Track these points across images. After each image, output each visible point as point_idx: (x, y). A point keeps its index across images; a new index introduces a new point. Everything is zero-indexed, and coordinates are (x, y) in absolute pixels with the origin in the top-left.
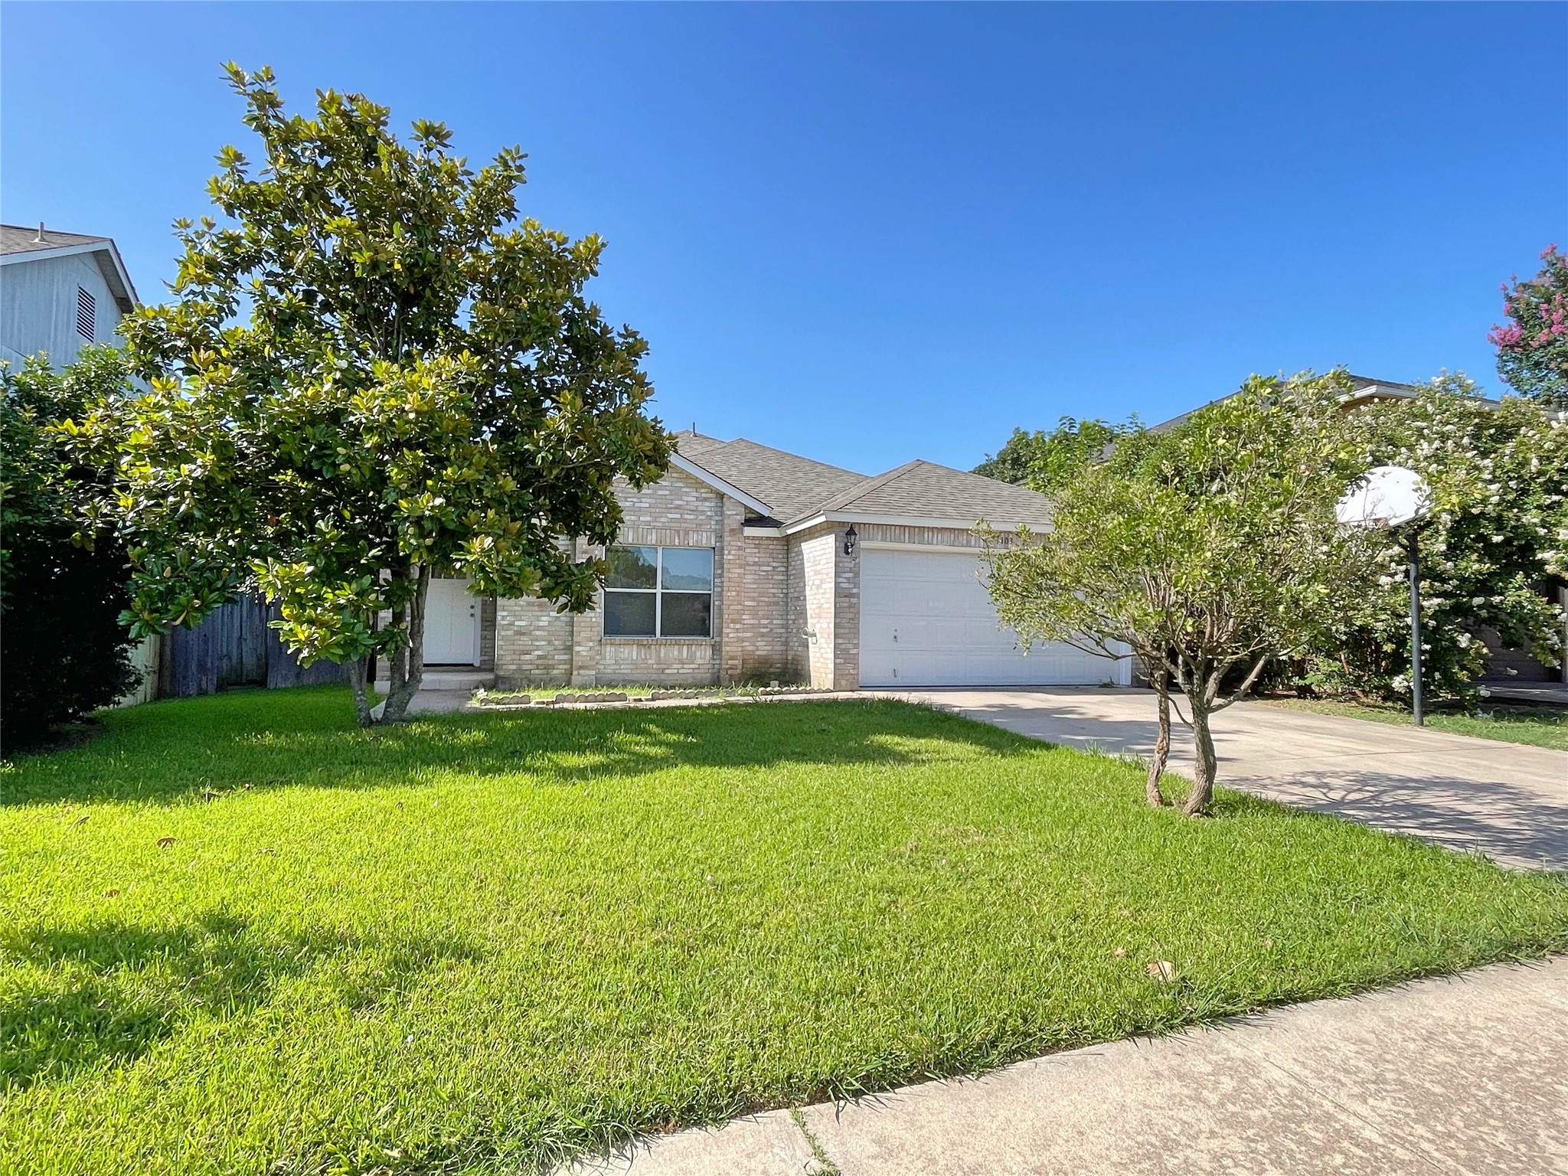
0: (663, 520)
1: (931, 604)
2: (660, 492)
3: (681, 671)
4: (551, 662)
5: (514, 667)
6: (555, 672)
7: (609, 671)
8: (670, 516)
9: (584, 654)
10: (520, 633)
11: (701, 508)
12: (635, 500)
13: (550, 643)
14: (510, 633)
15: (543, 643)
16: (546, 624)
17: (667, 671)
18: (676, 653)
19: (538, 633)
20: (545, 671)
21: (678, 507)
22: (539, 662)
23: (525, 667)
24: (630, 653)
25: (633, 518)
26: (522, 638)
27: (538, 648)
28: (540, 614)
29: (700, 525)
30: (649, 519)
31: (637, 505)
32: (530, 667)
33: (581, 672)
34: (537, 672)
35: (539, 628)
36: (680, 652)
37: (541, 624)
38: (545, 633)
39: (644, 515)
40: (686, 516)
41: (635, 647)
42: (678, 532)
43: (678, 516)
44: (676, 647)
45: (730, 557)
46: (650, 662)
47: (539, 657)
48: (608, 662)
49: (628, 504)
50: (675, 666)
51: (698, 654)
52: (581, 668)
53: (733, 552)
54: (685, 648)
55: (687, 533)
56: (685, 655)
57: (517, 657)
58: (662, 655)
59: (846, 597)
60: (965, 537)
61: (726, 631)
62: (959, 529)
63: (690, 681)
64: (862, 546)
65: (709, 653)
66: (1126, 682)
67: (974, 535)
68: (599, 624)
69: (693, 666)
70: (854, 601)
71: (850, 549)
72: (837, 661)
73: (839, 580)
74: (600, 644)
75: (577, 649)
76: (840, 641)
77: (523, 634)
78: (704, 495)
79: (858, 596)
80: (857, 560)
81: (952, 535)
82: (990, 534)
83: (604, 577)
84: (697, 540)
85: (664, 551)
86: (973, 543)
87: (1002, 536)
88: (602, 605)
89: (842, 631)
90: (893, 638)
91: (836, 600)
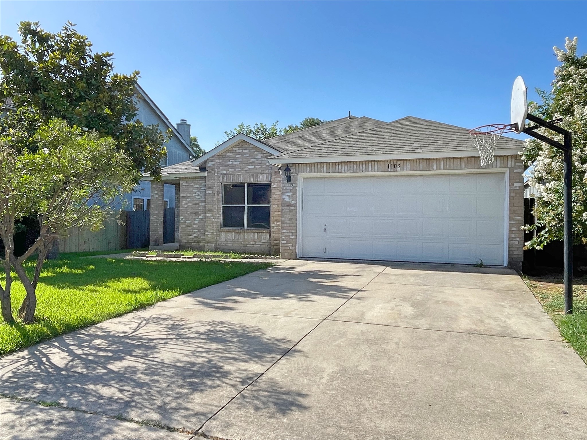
0: (246, 169)
1: (348, 209)
2: (245, 156)
3: (255, 246)
4: (199, 239)
5: (186, 241)
6: (201, 244)
7: (223, 245)
8: (249, 167)
9: (209, 236)
10: (188, 226)
11: (263, 162)
12: (233, 161)
13: (199, 230)
14: (184, 226)
15: (197, 231)
16: (197, 222)
17: (248, 246)
18: (252, 236)
19: (194, 226)
20: (197, 244)
21: (253, 162)
22: (195, 239)
23: (190, 241)
24: (232, 236)
25: (233, 170)
26: (189, 228)
27: (195, 233)
28: (195, 217)
29: (263, 170)
30: (239, 169)
31: (234, 163)
32: (192, 241)
33: (208, 244)
34: (195, 244)
35: (195, 224)
36: (254, 236)
37: (196, 222)
38: (197, 226)
39: (237, 168)
40: (257, 167)
41: (234, 233)
42: (253, 175)
43: (253, 167)
44: (252, 234)
45: (274, 186)
46: (241, 241)
47: (196, 237)
48: (223, 240)
49: (230, 163)
50: (251, 243)
51: (262, 238)
52: (208, 243)
53: (276, 184)
54: (256, 234)
55: (257, 176)
56: (256, 237)
57: (187, 237)
58: (246, 237)
59: (287, 206)
60: (364, 166)
61: (272, 225)
62: (359, 162)
63: (259, 251)
64: (300, 176)
65: (268, 237)
66: (505, 264)
67: (370, 164)
68: (217, 222)
69: (260, 243)
70: (293, 208)
71: (289, 179)
72: (283, 242)
73: (284, 197)
74: (219, 231)
75: (207, 233)
76: (284, 231)
77: (189, 226)
78: (265, 155)
79: (295, 205)
80: (294, 185)
81: (355, 166)
82: (382, 163)
83: (222, 200)
84: (262, 179)
85: (249, 185)
86: (370, 169)
87: (392, 163)
88: (221, 213)
89: (285, 225)
90: (323, 230)
91: (283, 208)
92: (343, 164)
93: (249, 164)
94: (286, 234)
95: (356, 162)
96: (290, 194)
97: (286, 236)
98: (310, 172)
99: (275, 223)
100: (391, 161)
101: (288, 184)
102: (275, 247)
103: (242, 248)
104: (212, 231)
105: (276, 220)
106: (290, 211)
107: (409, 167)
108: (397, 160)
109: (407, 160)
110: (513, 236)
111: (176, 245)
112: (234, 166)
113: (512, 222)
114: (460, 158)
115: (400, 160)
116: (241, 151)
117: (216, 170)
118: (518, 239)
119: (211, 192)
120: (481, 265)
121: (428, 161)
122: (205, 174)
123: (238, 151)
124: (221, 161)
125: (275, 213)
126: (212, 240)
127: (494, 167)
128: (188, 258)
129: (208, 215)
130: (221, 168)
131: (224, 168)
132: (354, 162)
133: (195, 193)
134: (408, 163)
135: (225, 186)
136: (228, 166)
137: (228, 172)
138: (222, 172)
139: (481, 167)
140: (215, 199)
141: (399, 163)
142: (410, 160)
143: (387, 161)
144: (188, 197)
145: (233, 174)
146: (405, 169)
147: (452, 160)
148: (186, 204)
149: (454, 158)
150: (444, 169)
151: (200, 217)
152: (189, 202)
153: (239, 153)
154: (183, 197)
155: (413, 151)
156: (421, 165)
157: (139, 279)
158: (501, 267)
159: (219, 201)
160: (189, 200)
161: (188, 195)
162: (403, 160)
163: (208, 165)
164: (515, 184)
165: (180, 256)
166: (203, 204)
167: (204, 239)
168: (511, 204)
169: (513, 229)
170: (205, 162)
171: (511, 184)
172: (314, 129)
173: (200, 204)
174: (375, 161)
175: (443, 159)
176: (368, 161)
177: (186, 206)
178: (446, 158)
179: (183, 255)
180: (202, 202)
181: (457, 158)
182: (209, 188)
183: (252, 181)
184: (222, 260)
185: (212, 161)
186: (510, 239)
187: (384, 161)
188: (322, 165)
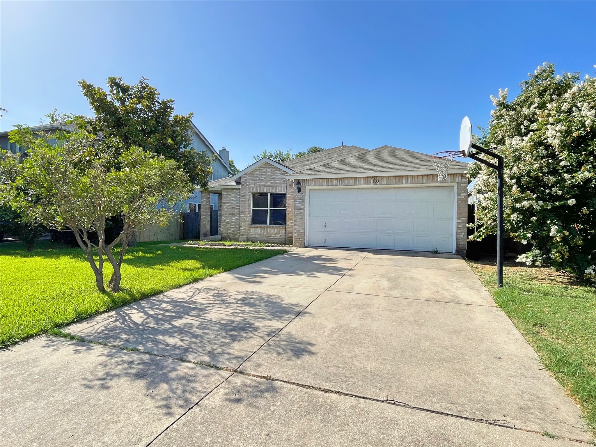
0: (269, 183)
1: (342, 212)
2: (268, 173)
3: (275, 238)
4: (236, 233)
5: (226, 234)
6: (237, 236)
7: (252, 237)
8: (271, 181)
9: (243, 230)
10: (227, 223)
11: (281, 178)
12: (260, 177)
13: (235, 226)
14: (225, 223)
16: (234, 220)
17: (270, 237)
18: (273, 231)
21: (274, 178)
22: (233, 233)
23: (229, 234)
24: (259, 230)
25: (259, 183)
27: (232, 228)
28: (233, 217)
29: (281, 184)
30: (264, 183)
31: (260, 179)
33: (242, 237)
34: (232, 236)
35: (232, 222)
36: (274, 230)
38: (234, 224)
39: (263, 182)
40: (277, 181)
41: (260, 228)
42: (274, 187)
43: (274, 181)
45: (289, 195)
46: (264, 234)
47: (233, 231)
48: (252, 233)
49: (258, 179)
50: (273, 236)
51: (280, 231)
52: (242, 235)
53: (290, 193)
54: (276, 229)
55: (276, 188)
56: (276, 232)
57: (227, 231)
58: (269, 232)
59: (298, 209)
60: (353, 181)
61: (287, 223)
62: (350, 178)
63: (278, 241)
64: (308, 188)
65: (284, 231)
66: (454, 251)
67: (358, 180)
68: (248, 221)
69: (279, 236)
70: (302, 211)
71: (300, 190)
72: (295, 235)
73: (297, 203)
74: (249, 227)
75: (241, 229)
76: (296, 227)
77: (228, 224)
78: (282, 173)
79: (304, 209)
80: (303, 194)
81: (347, 181)
82: (366, 179)
83: (251, 205)
84: (280, 190)
85: (271, 194)
86: (358, 183)
87: (373, 179)
88: (251, 214)
89: (297, 223)
90: (324, 226)
91: (295, 211)
92: (338, 179)
93: (271, 180)
94: (297, 229)
95: (348, 178)
96: (301, 200)
97: (297, 231)
98: (315, 185)
99: (290, 221)
100: (372, 177)
101: (299, 194)
102: (289, 238)
103: (266, 239)
104: (245, 227)
105: (290, 220)
106: (300, 213)
107: (385, 181)
108: (377, 177)
109: (384, 177)
110: (460, 231)
111: (219, 237)
112: (260, 181)
113: (460, 221)
114: (422, 175)
115: (379, 177)
116: (265, 170)
117: (248, 184)
118: (463, 234)
119: (244, 199)
120: (436, 252)
121: (400, 177)
122: (240, 186)
123: (263, 170)
124: (251, 177)
125: (290, 214)
126: (244, 234)
127: (447, 182)
128: (227, 246)
129: (241, 216)
130: (251, 182)
131: (253, 182)
132: (346, 178)
133: (233, 200)
134: (385, 179)
135: (254, 195)
136: (256, 180)
137: (256, 185)
138: (252, 185)
139: (437, 182)
140: (247, 204)
141: (378, 179)
142: (386, 177)
143: (370, 177)
144: (228, 203)
145: (260, 186)
146: (383, 183)
147: (416, 177)
148: (226, 208)
149: (418, 175)
150: (410, 184)
151: (236, 217)
152: (228, 206)
153: (264, 172)
154: (224, 203)
155: (388, 170)
156: (394, 180)
157: (193, 261)
158: (451, 253)
159: (249, 206)
160: (228, 205)
161: (228, 201)
162: (381, 177)
163: (242, 180)
164: (461, 195)
165: (221, 245)
166: (238, 208)
167: (239, 233)
168: (458, 208)
169: (460, 226)
170: (240, 178)
171: (459, 194)
172: (317, 155)
173: (237, 208)
174: (361, 177)
175: (410, 176)
176: (356, 178)
177: (226, 209)
178: (412, 176)
179: (224, 244)
180: (238, 206)
181: (420, 175)
182: (243, 196)
183: (273, 191)
184: (252, 248)
185: (245, 177)
186: (458, 233)
187: (368, 177)
188: (323, 180)
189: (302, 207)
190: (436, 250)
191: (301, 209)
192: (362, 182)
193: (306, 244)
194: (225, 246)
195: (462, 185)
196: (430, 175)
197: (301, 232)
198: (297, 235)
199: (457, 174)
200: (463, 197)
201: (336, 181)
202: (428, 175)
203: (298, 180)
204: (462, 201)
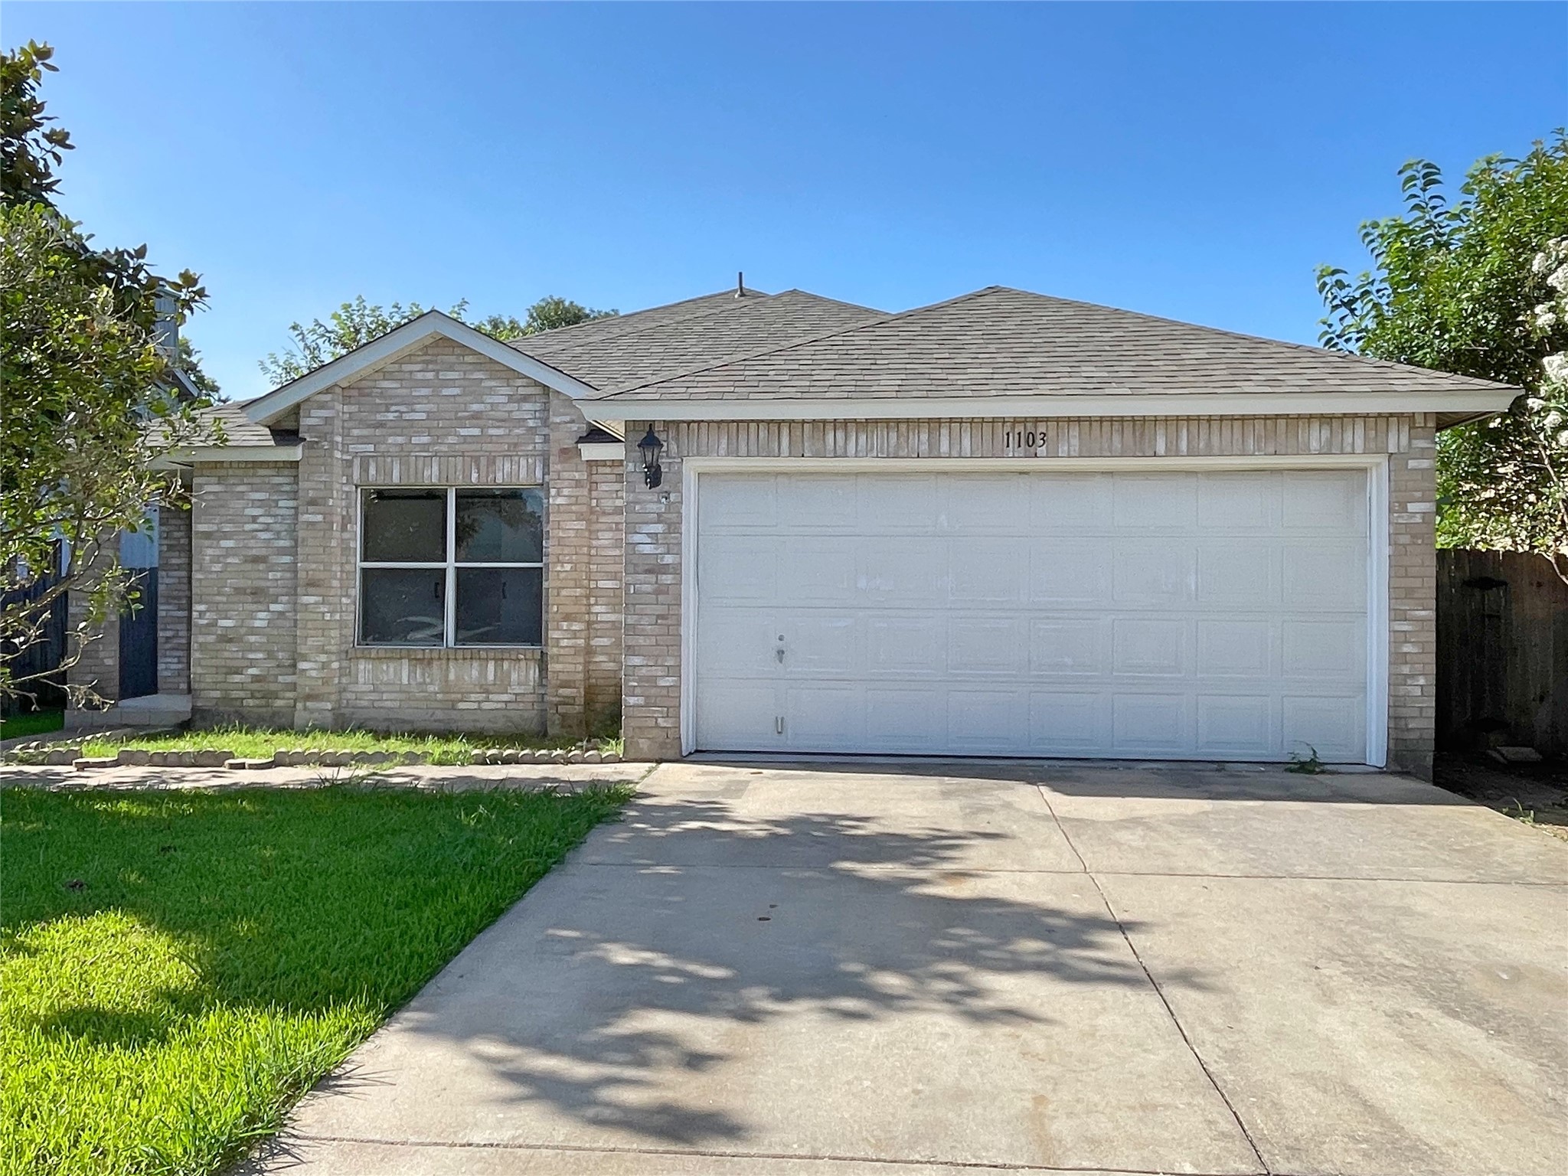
0: (451, 440)
1: (862, 583)
2: (445, 392)
3: (486, 706)
4: (273, 687)
5: (217, 694)
6: (279, 703)
7: (364, 703)
8: (463, 432)
9: (314, 674)
10: (226, 639)
11: (516, 415)
12: (403, 408)
13: (271, 655)
14: (211, 638)
15: (260, 655)
16: (264, 624)
17: (461, 706)
18: (475, 673)
19: (252, 639)
20: (263, 702)
21: (476, 416)
22: (255, 686)
23: (235, 694)
24: (398, 674)
25: (400, 440)
26: (228, 646)
27: (252, 663)
28: (254, 607)
29: (516, 445)
30: (425, 439)
31: (406, 416)
32: (242, 694)
33: (308, 704)
34: (251, 702)
35: (253, 631)
36: (483, 672)
37: (257, 624)
38: (264, 640)
39: (419, 434)
40: (492, 431)
41: (405, 662)
42: (476, 460)
43: (476, 432)
44: (475, 664)
45: (560, 501)
46: (431, 688)
47: (256, 679)
48: (365, 688)
49: (391, 416)
50: (473, 697)
51: (514, 676)
52: (309, 697)
53: (566, 492)
54: (491, 665)
55: (492, 462)
56: (491, 677)
57: (220, 678)
58: (452, 676)
59: (648, 571)
60: (924, 437)
61: (554, 634)
62: (908, 421)
63: (500, 725)
64: (692, 467)
65: (533, 673)
67: (944, 431)
68: (342, 624)
69: (505, 697)
70: (667, 579)
71: (654, 477)
72: (632, 700)
74: (346, 655)
75: (302, 665)
76: (637, 661)
77: (230, 641)
78: (521, 391)
79: (676, 570)
81: (893, 435)
82: (987, 428)
83: (357, 545)
84: (506, 474)
85: (460, 496)
86: (944, 447)
87: (1020, 428)
88: (356, 591)
89: (641, 641)
90: (774, 653)
91: (630, 578)
92: (852, 427)
93: (461, 422)
94: (644, 671)
95: (898, 422)
96: (659, 528)
97: (641, 679)
98: (733, 452)
99: (565, 625)
100: (1015, 421)
101: (650, 495)
102: (561, 709)
103: (439, 714)
105: (567, 618)
106: (656, 592)
107: (1075, 442)
108: (1037, 420)
109: (1069, 420)
110: (1406, 670)
112: (406, 427)
113: (1405, 627)
114: (1243, 418)
115: (1047, 420)
116: (430, 375)
117: (339, 439)
118: (1422, 681)
119: (320, 518)
120: (1307, 767)
121: (1140, 423)
122: (296, 453)
123: (419, 376)
124: (354, 408)
125: (564, 592)
126: (326, 689)
127: (1349, 449)
129: (306, 599)
130: (355, 432)
131: (365, 432)
132: (887, 421)
133: (254, 519)
134: (1075, 431)
135: (366, 494)
136: (381, 425)
137: (382, 448)
138: (361, 448)
140: (334, 543)
141: (1042, 428)
142: (1079, 420)
143: (1004, 421)
144: (226, 536)
145: (403, 453)
146: (1063, 449)
147: (1215, 425)
148: (216, 560)
149: (1222, 418)
150: (1190, 454)
151: (273, 607)
152: (229, 552)
153: (425, 384)
154: (208, 535)
155: (1096, 389)
156: (1116, 438)
159: (346, 550)
160: (230, 543)
161: (227, 528)
162: (1058, 420)
163: (305, 422)
164: (1411, 507)
166: (287, 559)
167: (294, 687)
168: (1398, 567)
169: (1407, 648)
170: (296, 410)
171: (1398, 505)
173: (274, 559)
174: (961, 421)
175: (1188, 419)
176: (939, 421)
177: (217, 567)
178: (1198, 418)
179: (231, 755)
180: (282, 551)
181: (1232, 418)
182: (313, 502)
183: (475, 479)
185: (322, 406)
186: (1396, 681)
187: (994, 420)
188: (774, 428)
189: (669, 559)
190: (1306, 755)
191: (663, 569)
192: (966, 442)
193: (687, 745)
194: (242, 766)
195: (1412, 464)
196: (1277, 417)
197: (662, 683)
198: (641, 701)
199: (1391, 415)
200: (1418, 519)
201: (840, 434)
202: (1266, 418)
203: (651, 424)
204: (1413, 536)
